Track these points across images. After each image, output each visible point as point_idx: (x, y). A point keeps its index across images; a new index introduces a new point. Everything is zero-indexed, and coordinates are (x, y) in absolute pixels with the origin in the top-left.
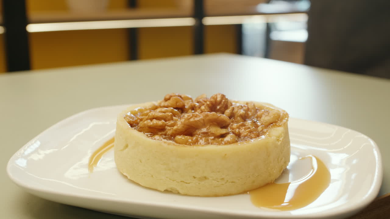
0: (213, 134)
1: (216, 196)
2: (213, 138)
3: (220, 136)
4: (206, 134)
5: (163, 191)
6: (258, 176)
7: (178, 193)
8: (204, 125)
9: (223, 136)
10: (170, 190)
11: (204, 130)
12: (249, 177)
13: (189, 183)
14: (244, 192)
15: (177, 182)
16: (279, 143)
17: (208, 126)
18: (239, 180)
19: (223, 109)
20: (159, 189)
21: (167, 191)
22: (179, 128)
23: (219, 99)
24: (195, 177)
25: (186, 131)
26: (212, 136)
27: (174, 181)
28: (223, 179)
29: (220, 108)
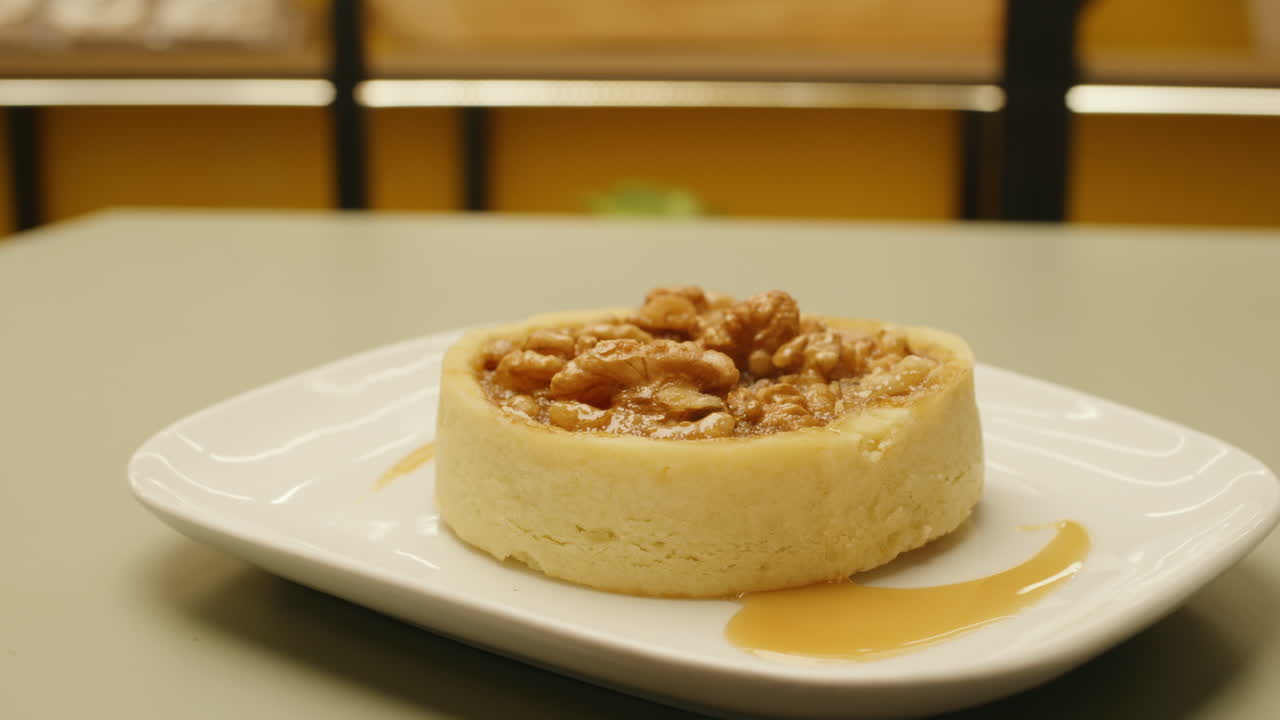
0: (664, 407)
1: (639, 593)
2: (662, 417)
3: (684, 413)
4: (645, 406)
5: (502, 557)
6: (783, 549)
7: (540, 574)
8: (647, 379)
9: (697, 415)
10: (521, 559)
11: (646, 392)
12: (748, 550)
13: (563, 544)
14: (730, 596)
15: (535, 537)
16: (875, 456)
17: (658, 382)
18: (711, 554)
19: (773, 341)
20: (495, 553)
21: (514, 563)
22: (567, 378)
23: (766, 308)
24: (581, 526)
25: (588, 389)
26: (659, 413)
27: (526, 531)
28: (660, 544)
29: (766, 337)
